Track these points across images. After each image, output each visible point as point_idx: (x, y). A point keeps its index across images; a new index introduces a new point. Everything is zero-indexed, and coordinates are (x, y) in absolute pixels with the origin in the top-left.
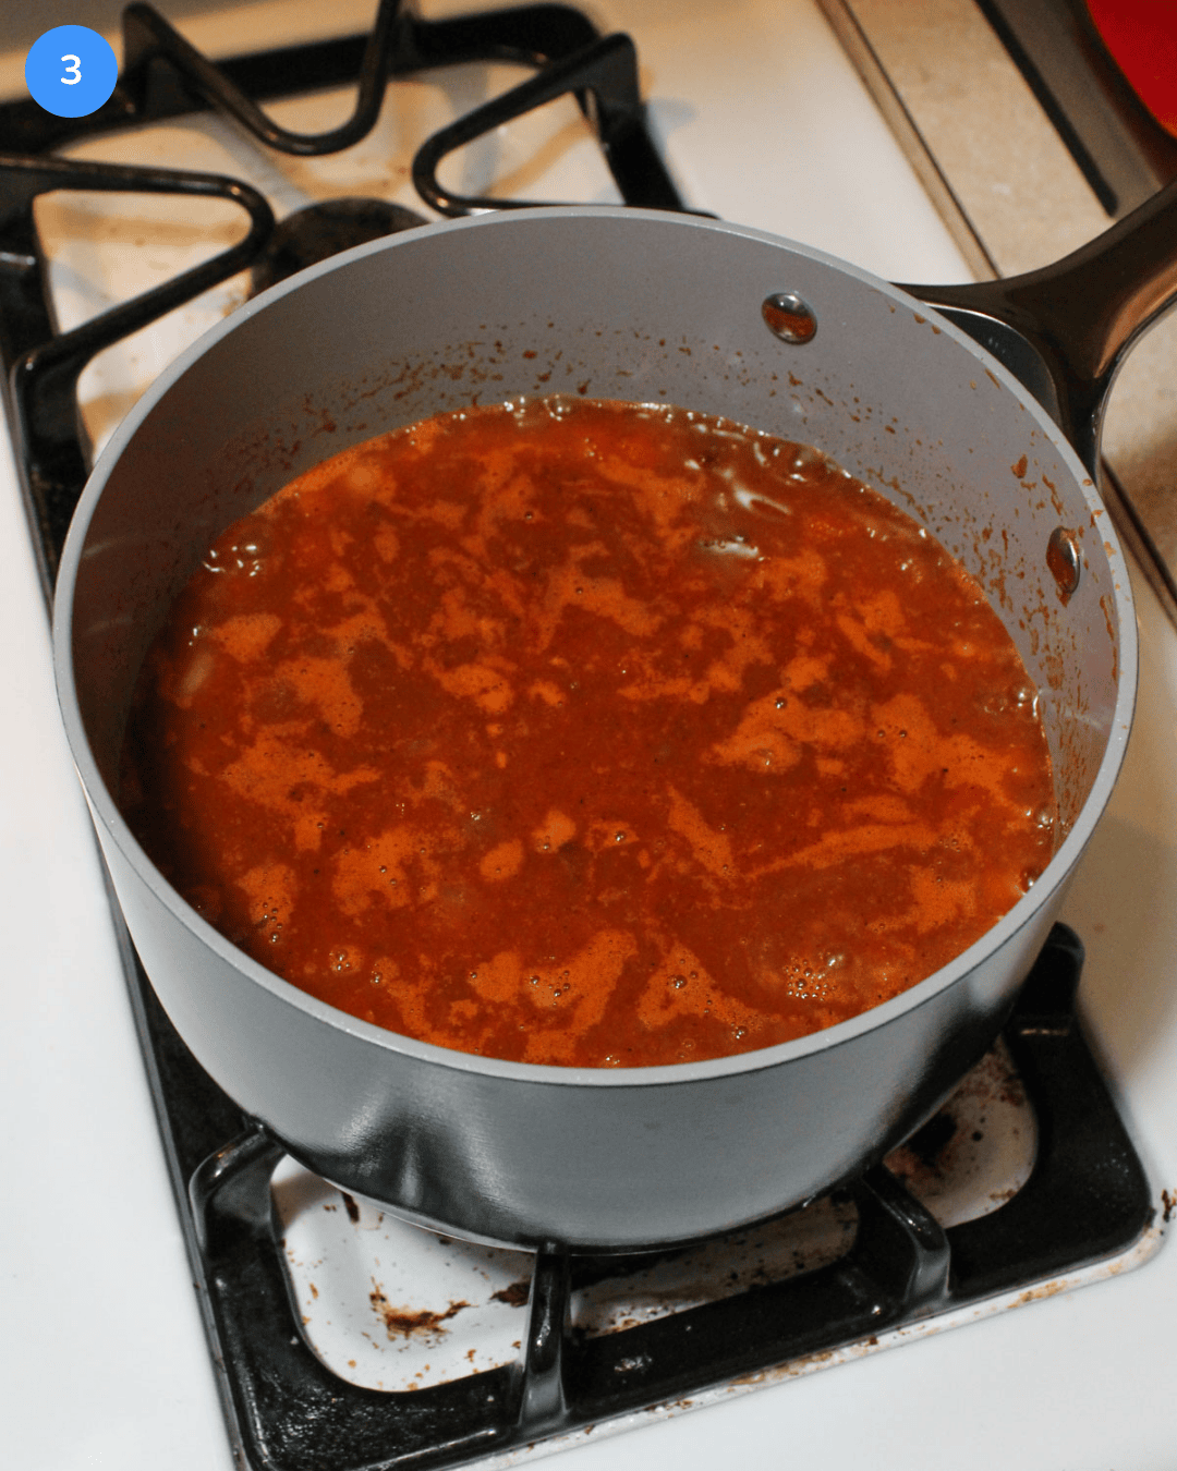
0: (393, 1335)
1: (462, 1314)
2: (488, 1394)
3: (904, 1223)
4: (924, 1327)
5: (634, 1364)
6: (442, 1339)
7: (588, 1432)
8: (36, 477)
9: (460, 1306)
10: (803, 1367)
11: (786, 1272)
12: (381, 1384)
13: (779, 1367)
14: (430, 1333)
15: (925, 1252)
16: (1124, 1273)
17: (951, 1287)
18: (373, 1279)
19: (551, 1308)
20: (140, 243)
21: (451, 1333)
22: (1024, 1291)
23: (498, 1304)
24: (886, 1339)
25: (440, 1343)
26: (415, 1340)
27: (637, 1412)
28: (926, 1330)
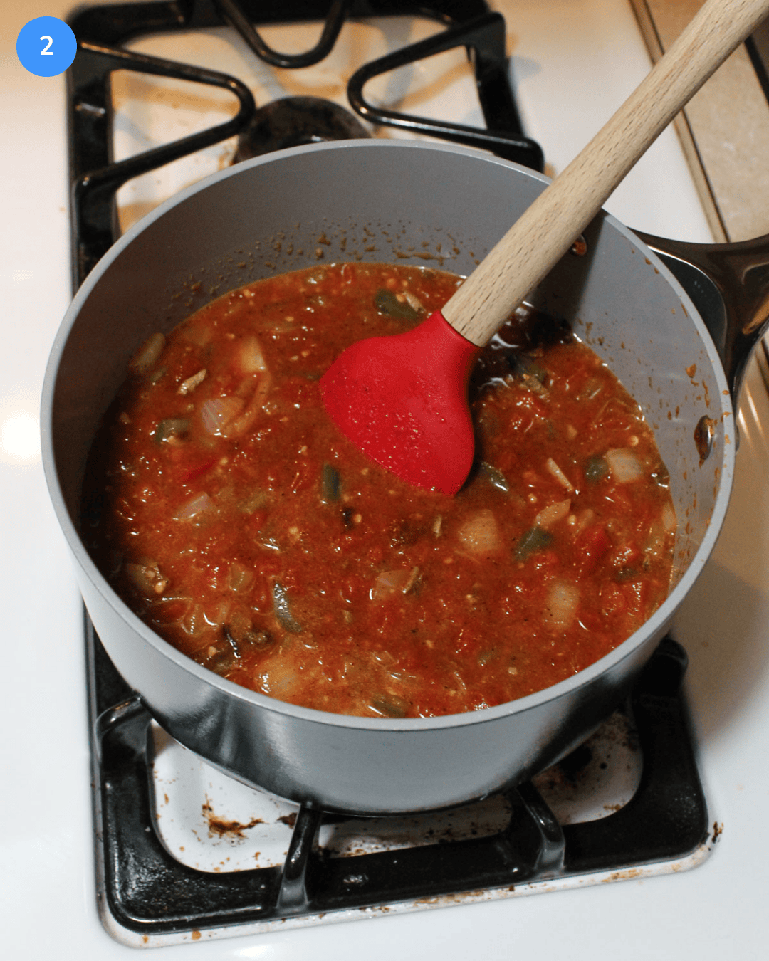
0: (212, 834)
1: (258, 827)
2: (261, 884)
3: (537, 822)
4: (545, 885)
5: (357, 879)
6: (241, 842)
7: (321, 917)
8: (82, 252)
9: (257, 822)
10: (464, 898)
11: (464, 835)
12: (197, 865)
13: (449, 896)
14: (235, 836)
15: (549, 842)
16: (680, 872)
17: (566, 863)
18: (206, 796)
19: (304, 841)
20: (175, 106)
21: (248, 838)
22: (614, 872)
23: (281, 824)
24: (520, 889)
25: (239, 844)
26: (225, 840)
27: (354, 909)
28: (547, 887)
